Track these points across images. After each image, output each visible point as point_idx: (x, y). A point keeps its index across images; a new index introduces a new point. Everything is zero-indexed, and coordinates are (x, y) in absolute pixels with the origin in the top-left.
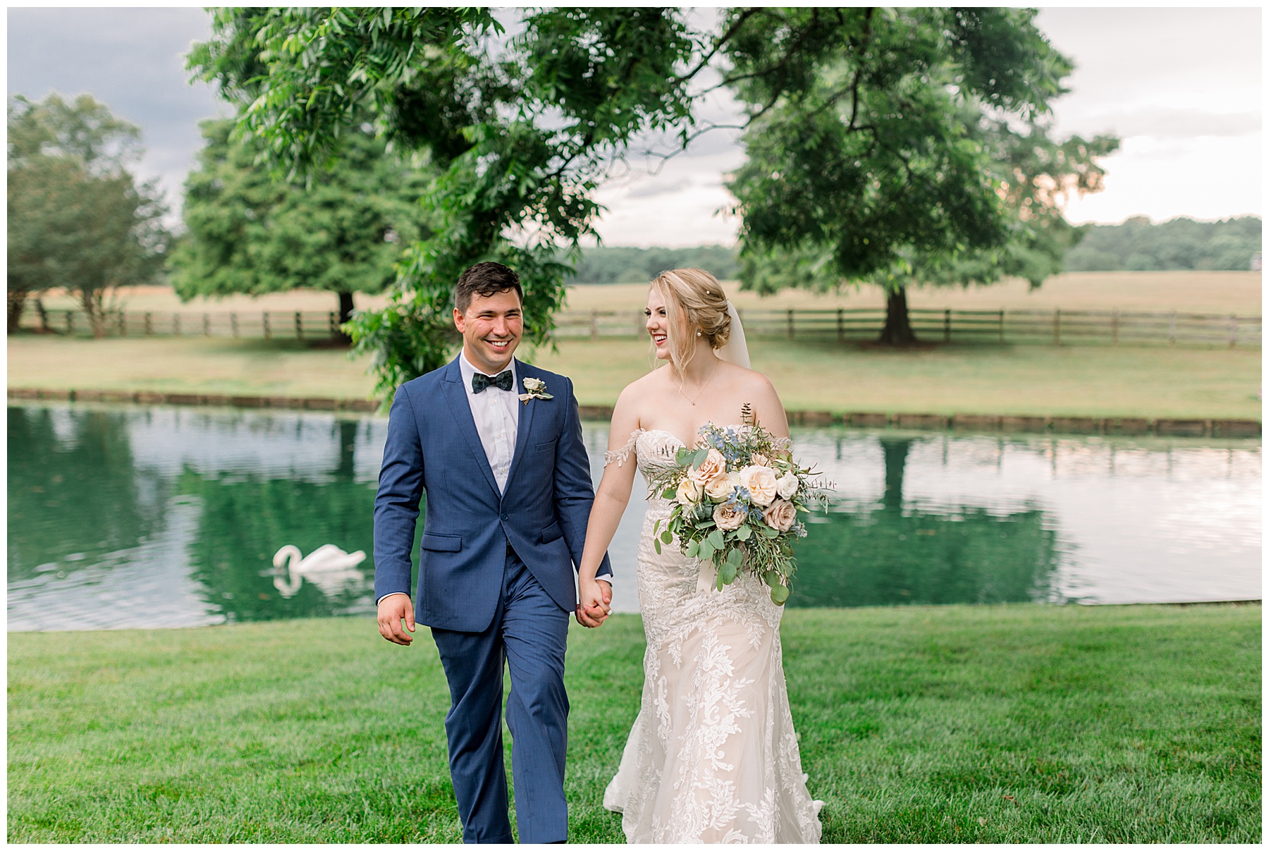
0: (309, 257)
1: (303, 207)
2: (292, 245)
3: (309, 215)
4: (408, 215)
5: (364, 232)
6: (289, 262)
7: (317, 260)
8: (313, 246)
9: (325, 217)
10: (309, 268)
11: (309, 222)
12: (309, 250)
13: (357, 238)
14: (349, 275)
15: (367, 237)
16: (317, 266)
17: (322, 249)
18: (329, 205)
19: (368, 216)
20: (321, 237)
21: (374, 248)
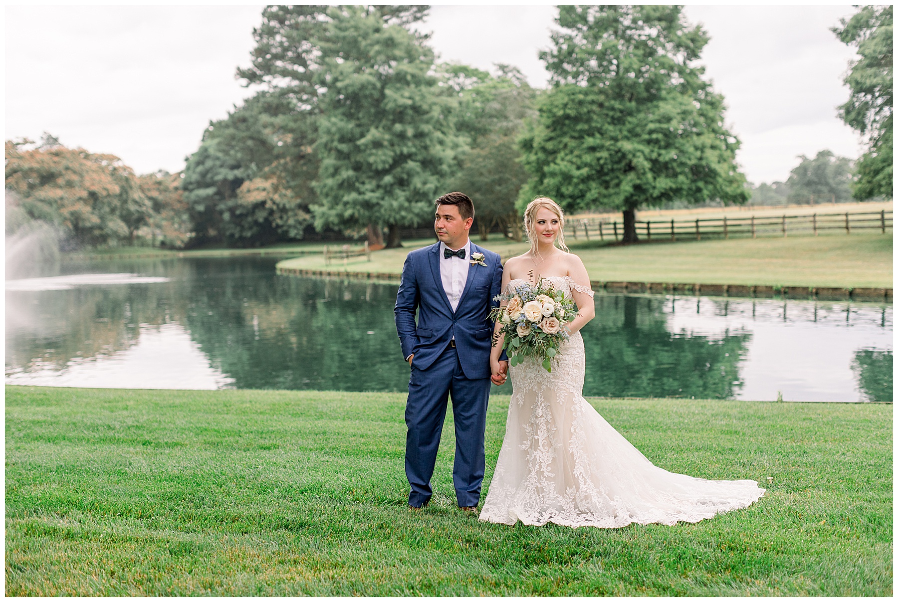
0: (577, 185)
1: (576, 153)
2: (567, 178)
3: (579, 157)
4: (643, 152)
5: (615, 166)
6: (563, 189)
7: (581, 186)
8: (578, 177)
9: (588, 158)
10: (576, 192)
11: (579, 162)
12: (575, 180)
13: (612, 170)
14: (605, 196)
15: (620, 169)
16: (581, 191)
17: (585, 180)
18: (593, 149)
19: (620, 155)
20: (585, 171)
21: (622, 177)
